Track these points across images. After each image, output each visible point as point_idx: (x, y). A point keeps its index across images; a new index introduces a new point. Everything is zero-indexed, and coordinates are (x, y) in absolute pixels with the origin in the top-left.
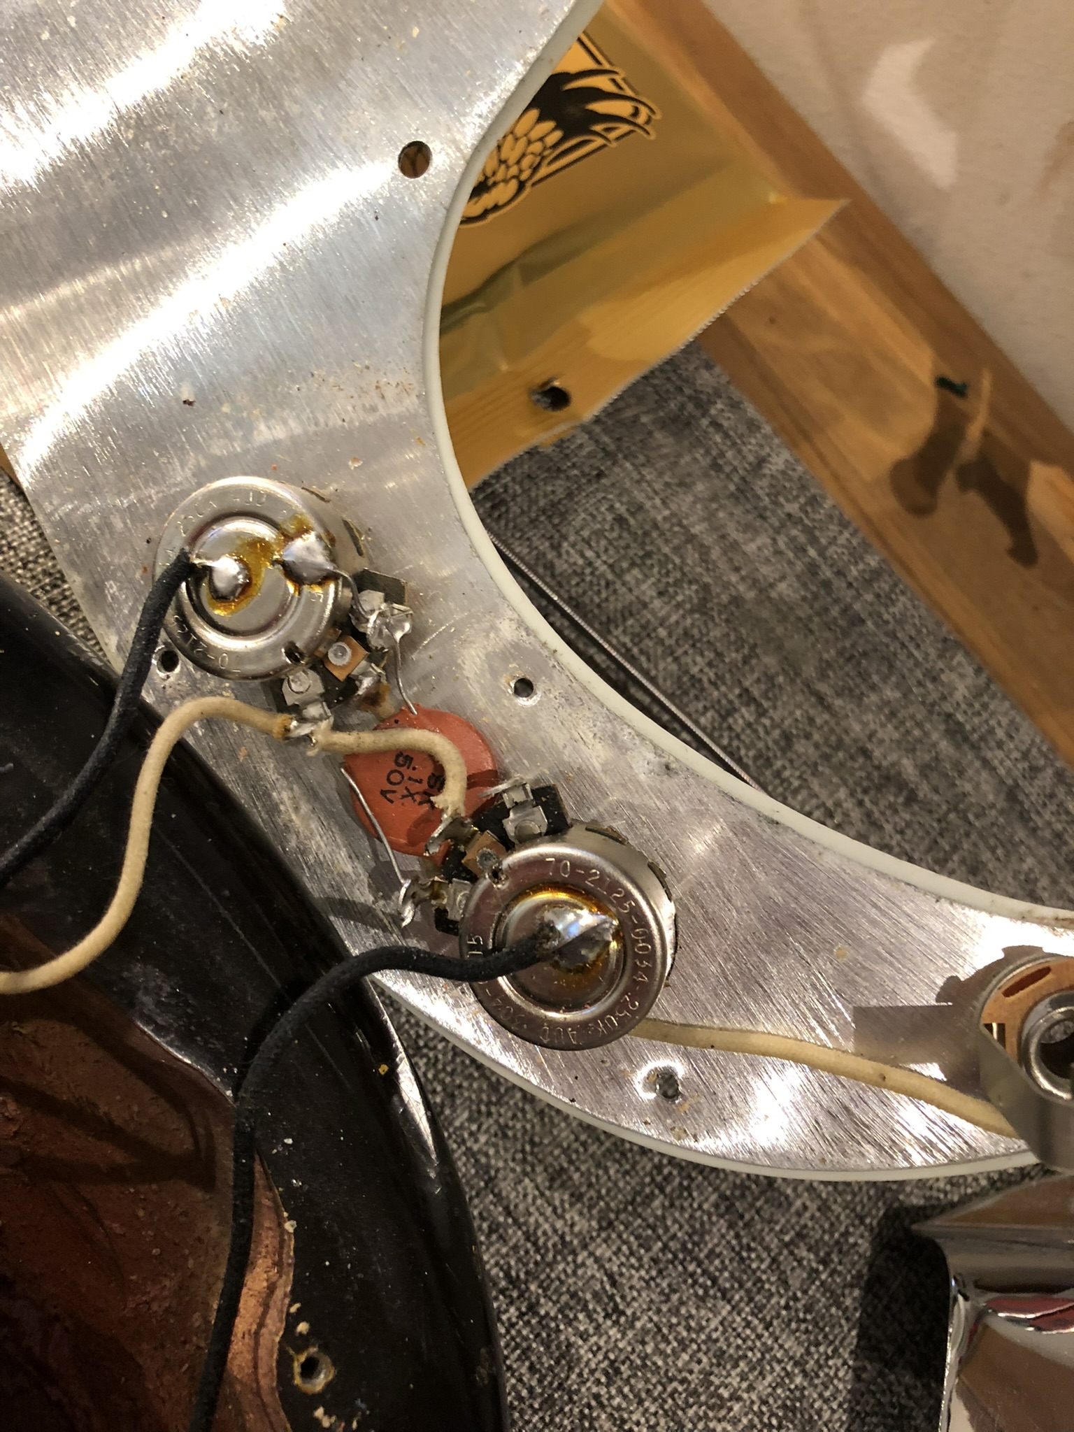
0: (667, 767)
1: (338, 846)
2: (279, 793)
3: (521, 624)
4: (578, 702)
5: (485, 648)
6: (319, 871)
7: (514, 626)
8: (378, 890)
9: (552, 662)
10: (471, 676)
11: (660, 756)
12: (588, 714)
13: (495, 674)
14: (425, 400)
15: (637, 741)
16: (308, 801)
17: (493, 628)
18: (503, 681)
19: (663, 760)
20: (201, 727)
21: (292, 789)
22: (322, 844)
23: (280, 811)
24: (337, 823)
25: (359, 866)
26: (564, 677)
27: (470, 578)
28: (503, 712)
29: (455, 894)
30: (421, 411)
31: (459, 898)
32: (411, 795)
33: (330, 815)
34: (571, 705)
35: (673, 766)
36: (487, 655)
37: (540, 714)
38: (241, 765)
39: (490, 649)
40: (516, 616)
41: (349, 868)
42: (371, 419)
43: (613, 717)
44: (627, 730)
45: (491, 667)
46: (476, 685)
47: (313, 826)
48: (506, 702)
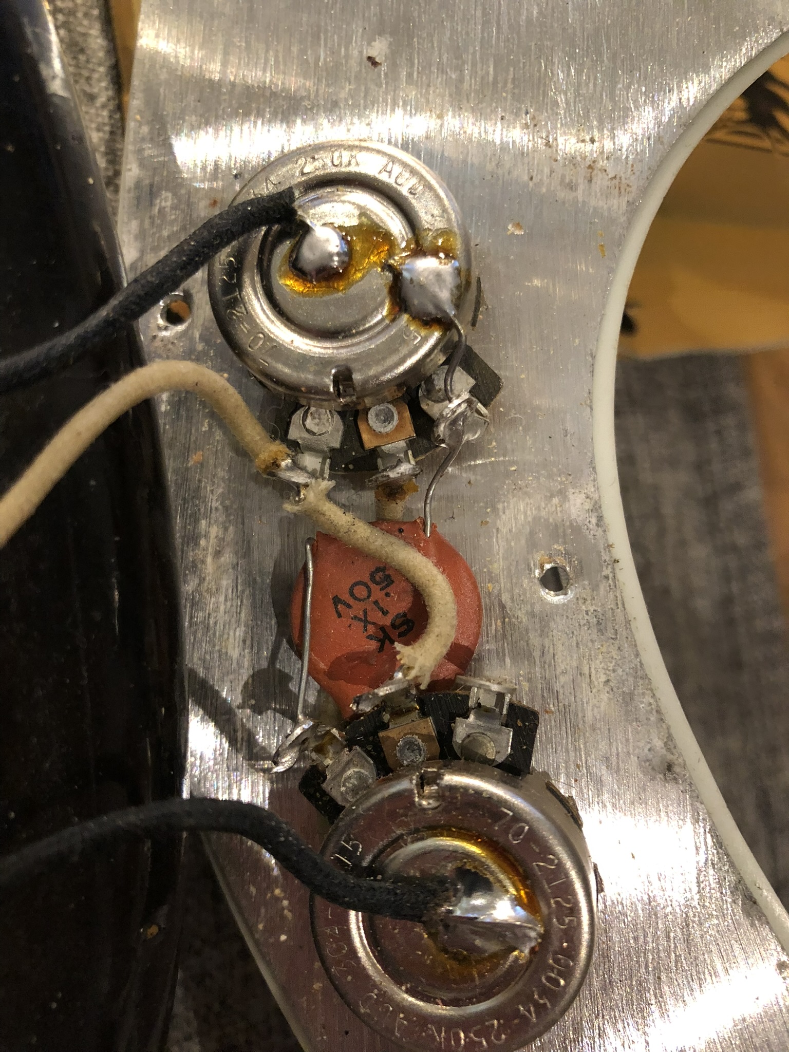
0: (670, 767)
1: (238, 621)
2: (210, 525)
3: (596, 508)
4: (610, 633)
5: (538, 508)
6: (199, 635)
7: (588, 506)
8: (252, 696)
9: (607, 571)
10: (504, 530)
11: (669, 750)
12: (614, 653)
13: (532, 544)
14: (633, 209)
15: (653, 718)
16: (236, 553)
17: (562, 493)
18: (538, 557)
19: (670, 757)
20: (169, 402)
21: (226, 529)
22: (222, 608)
23: (197, 544)
24: (253, 595)
25: (247, 658)
26: (611, 595)
27: (569, 426)
28: (516, 591)
29: (348, 765)
30: (623, 219)
31: (350, 772)
32: (366, 622)
33: (251, 582)
34: (600, 631)
35: (677, 769)
36: (536, 519)
37: (558, 619)
38: (187, 469)
39: (543, 513)
40: (596, 496)
41: (234, 653)
42: (562, 194)
43: (640, 674)
44: (648, 699)
45: (532, 533)
46: (502, 543)
47: (224, 583)
48: (526, 582)
